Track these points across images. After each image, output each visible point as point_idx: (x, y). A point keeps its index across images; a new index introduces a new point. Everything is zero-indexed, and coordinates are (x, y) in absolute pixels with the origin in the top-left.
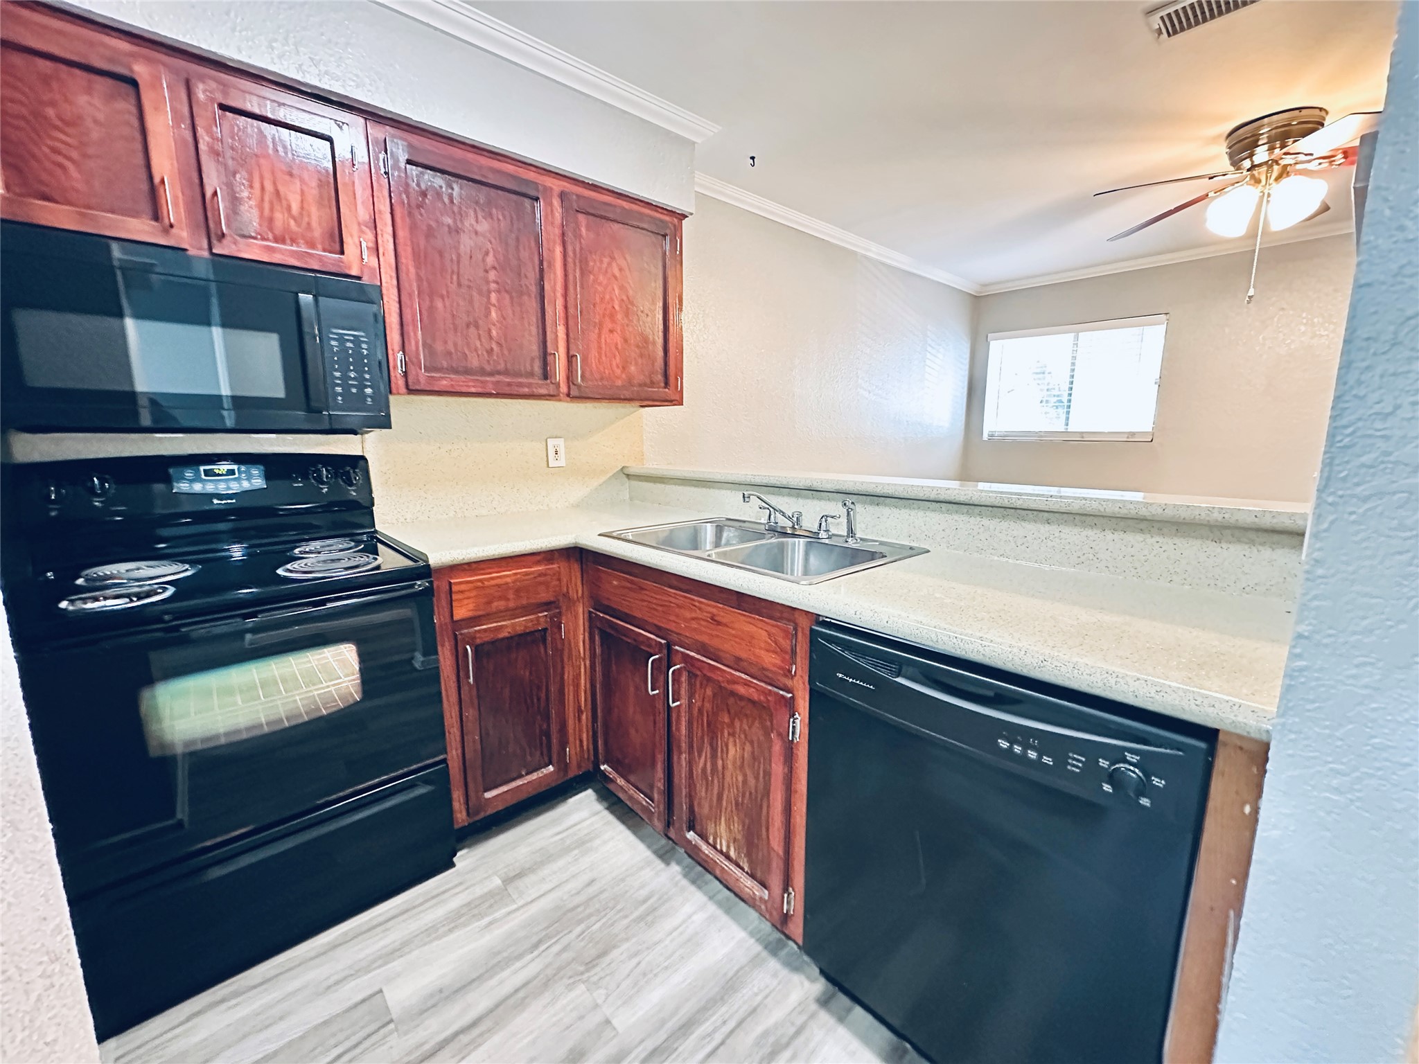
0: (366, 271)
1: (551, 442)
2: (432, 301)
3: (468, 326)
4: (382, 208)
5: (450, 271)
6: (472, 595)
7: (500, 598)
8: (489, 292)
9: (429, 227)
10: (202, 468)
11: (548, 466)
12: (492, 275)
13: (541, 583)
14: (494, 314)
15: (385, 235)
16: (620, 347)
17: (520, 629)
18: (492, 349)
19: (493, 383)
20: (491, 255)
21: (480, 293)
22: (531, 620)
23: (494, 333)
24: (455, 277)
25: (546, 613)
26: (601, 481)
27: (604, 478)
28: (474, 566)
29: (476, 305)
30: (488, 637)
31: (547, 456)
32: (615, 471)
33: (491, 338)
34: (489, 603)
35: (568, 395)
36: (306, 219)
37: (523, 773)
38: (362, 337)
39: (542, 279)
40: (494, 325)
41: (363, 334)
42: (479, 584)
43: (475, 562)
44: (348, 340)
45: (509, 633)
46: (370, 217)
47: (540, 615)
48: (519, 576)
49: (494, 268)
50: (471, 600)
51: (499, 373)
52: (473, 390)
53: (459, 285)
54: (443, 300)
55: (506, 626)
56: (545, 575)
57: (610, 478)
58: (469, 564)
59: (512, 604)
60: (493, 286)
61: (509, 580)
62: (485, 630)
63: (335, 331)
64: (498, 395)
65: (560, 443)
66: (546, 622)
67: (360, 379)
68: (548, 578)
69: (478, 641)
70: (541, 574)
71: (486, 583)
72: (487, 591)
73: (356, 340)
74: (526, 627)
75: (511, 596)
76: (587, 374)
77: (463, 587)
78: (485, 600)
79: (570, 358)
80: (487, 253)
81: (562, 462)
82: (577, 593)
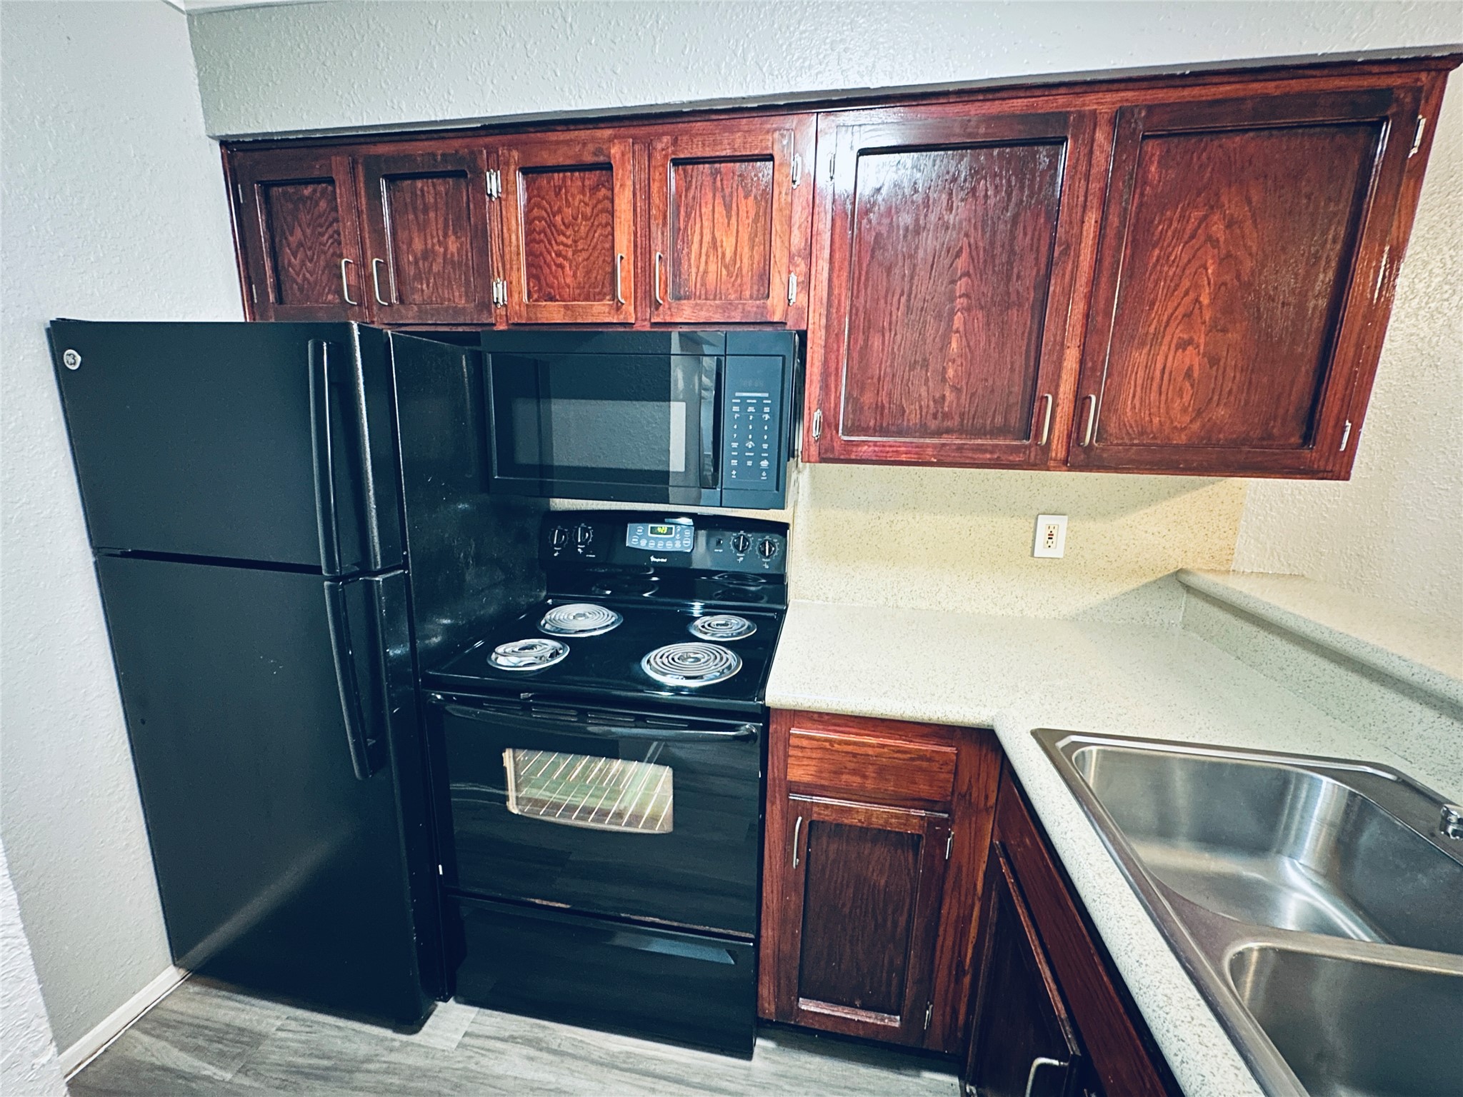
0: (792, 313)
1: (1044, 521)
2: (866, 340)
3: (912, 368)
4: (821, 226)
5: (898, 292)
6: (814, 755)
7: (854, 772)
8: (952, 313)
9: (878, 235)
10: (650, 525)
11: (1032, 555)
12: (961, 286)
13: (921, 769)
14: (954, 345)
15: (820, 262)
16: (1196, 374)
17: (877, 822)
18: (943, 397)
19: (934, 446)
20: (965, 255)
21: (939, 317)
22: (897, 816)
23: (951, 373)
24: (903, 299)
25: (923, 813)
26: (1127, 587)
27: (1133, 584)
28: (826, 717)
29: (930, 332)
30: (828, 816)
31: (1034, 540)
32: (1160, 575)
33: (944, 380)
34: (838, 773)
35: (1065, 462)
36: (738, 265)
37: (858, 1003)
38: (766, 398)
39: (1048, 277)
40: (954, 361)
41: (767, 395)
42: (827, 745)
43: (828, 714)
44: (751, 404)
45: (860, 821)
46: (806, 240)
47: (913, 812)
48: (886, 750)
49: (967, 274)
50: (814, 762)
51: (948, 431)
52: (903, 458)
53: (909, 309)
54: (883, 336)
55: (857, 811)
56: (930, 760)
57: (1145, 586)
58: (820, 714)
59: (870, 784)
60: (960, 302)
61: (870, 751)
62: (826, 806)
63: (737, 394)
64: (940, 464)
65: (1061, 523)
66: (921, 827)
67: (757, 450)
68: (935, 767)
69: (815, 817)
70: (922, 757)
71: (836, 745)
72: (836, 757)
73: (760, 404)
74: (886, 822)
75: (870, 772)
76: (1113, 427)
77: (805, 743)
78: (832, 768)
79: (1080, 403)
80: (958, 255)
81: (1058, 551)
82: (987, 797)
